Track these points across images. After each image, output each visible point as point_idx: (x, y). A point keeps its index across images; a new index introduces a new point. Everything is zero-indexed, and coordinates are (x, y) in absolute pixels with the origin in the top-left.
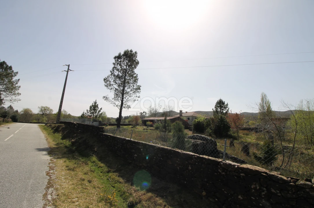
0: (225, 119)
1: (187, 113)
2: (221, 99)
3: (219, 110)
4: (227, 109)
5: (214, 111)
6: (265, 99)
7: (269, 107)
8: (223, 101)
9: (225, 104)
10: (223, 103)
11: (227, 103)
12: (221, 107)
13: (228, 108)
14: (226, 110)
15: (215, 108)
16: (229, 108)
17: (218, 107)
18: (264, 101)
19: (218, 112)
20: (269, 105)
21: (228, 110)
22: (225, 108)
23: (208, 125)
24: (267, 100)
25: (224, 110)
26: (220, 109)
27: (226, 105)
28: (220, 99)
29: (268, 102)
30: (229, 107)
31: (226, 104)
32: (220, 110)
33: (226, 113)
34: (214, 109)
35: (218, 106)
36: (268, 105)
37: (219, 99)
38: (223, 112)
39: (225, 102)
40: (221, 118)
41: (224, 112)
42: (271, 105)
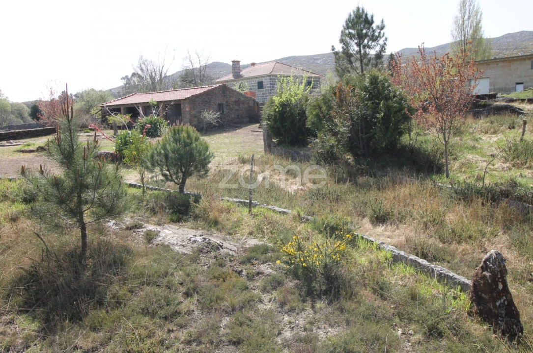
0: (389, 86)
1: (256, 67)
2: (361, 6)
3: (354, 48)
4: (381, 42)
5: (336, 54)
6: (470, 5)
7: (477, 29)
8: (366, 15)
9: (374, 26)
10: (369, 22)
11: (382, 22)
12: (361, 37)
13: (383, 39)
14: (378, 48)
15: (342, 41)
16: (386, 39)
17: (351, 38)
18: (467, 11)
19: (351, 55)
20: (478, 23)
21: (383, 48)
22: (374, 39)
23: (324, 117)
24: (474, 6)
25: (369, 47)
26: (358, 45)
27: (378, 27)
28: (358, 9)
29: (477, 12)
30: (386, 36)
31: (379, 24)
32: (356, 48)
33: (379, 56)
34: (339, 48)
35: (350, 33)
36: (475, 21)
37: (355, 9)
38: (366, 54)
39: (374, 19)
40: (371, 83)
41: (372, 52)
42: (482, 22)
